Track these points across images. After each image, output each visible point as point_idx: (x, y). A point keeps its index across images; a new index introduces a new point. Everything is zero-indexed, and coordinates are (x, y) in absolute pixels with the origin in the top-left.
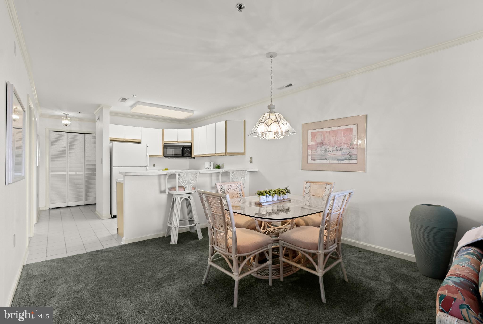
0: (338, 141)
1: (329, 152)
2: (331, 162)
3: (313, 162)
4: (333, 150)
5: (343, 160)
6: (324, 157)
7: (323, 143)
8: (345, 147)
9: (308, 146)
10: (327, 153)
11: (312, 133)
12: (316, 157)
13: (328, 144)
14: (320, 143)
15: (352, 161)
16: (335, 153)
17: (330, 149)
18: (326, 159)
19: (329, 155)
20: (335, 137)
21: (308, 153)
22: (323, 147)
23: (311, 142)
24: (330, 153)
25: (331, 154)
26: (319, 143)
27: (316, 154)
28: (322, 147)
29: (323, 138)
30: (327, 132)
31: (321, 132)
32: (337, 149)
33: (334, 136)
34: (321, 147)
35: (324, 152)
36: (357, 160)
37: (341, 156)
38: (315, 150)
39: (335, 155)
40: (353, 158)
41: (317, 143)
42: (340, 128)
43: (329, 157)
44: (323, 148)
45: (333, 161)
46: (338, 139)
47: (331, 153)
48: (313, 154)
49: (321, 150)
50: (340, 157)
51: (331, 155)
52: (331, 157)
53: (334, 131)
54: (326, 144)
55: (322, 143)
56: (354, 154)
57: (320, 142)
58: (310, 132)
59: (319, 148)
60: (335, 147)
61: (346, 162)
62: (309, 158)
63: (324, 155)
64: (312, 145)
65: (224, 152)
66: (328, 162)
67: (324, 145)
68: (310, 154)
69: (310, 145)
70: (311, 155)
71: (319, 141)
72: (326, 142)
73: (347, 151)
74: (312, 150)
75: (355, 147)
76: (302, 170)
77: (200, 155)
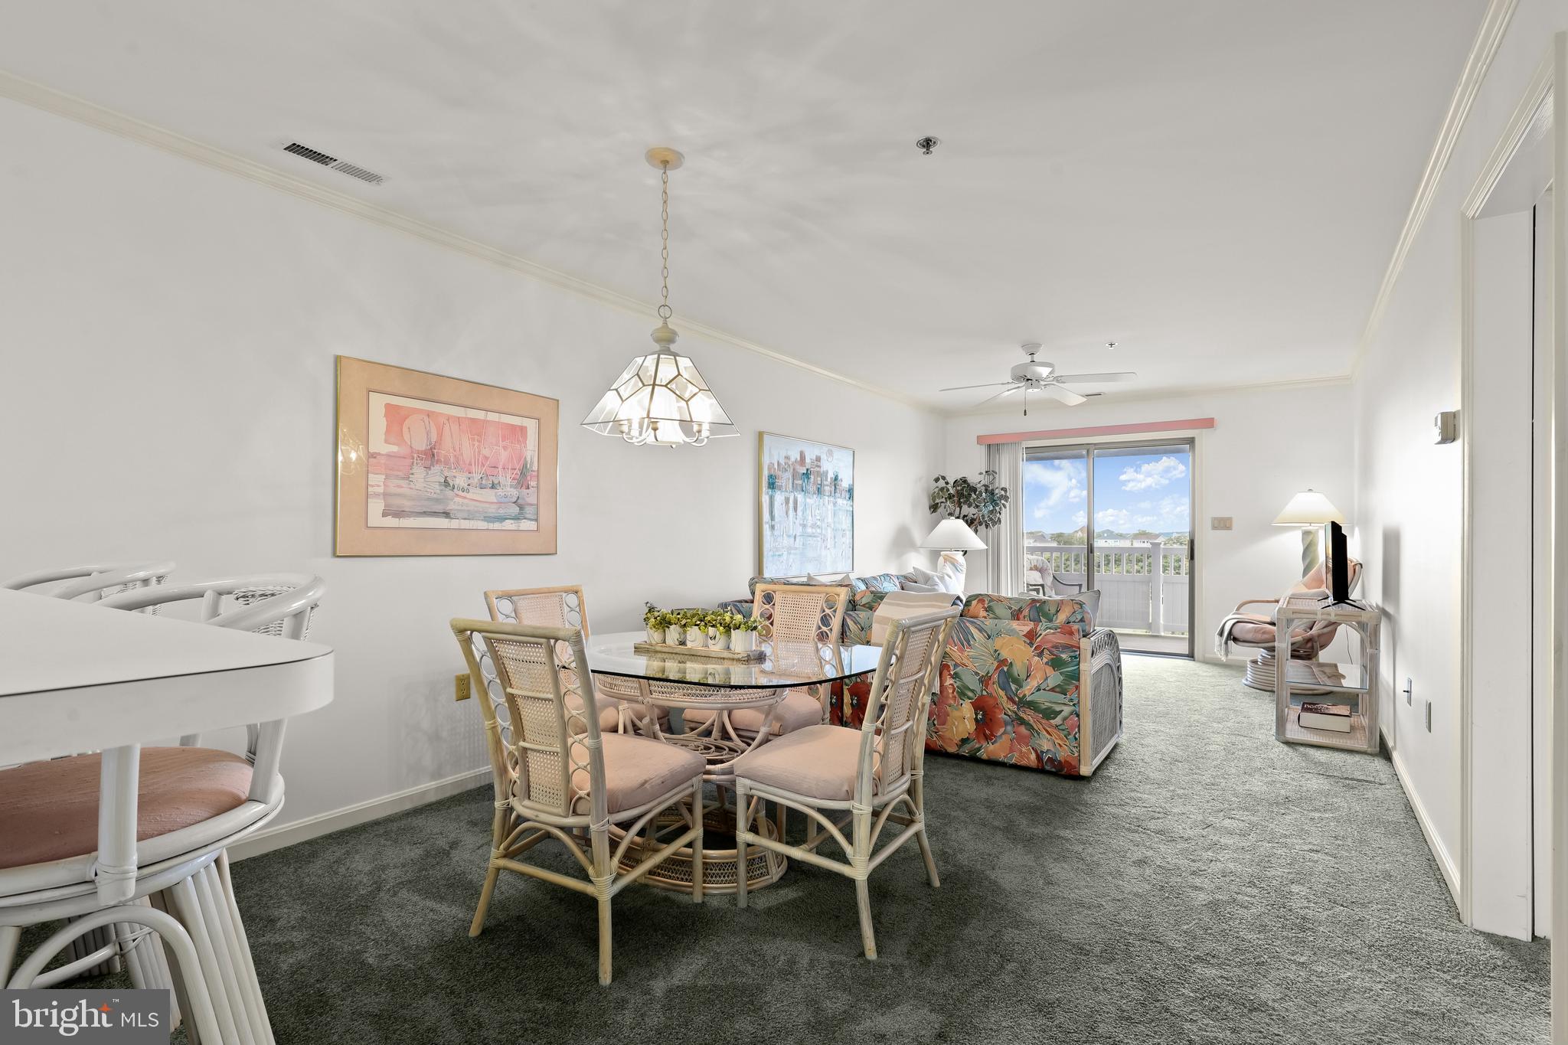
0: (487, 458)
1: (455, 490)
2: (465, 524)
3: (391, 522)
4: (469, 485)
5: (502, 519)
6: (439, 508)
7: (433, 455)
8: (506, 480)
9: (372, 456)
10: (449, 493)
11: (388, 406)
12: (407, 505)
13: (452, 460)
14: (425, 453)
15: (527, 525)
16: (475, 494)
17: (460, 481)
18: (447, 515)
19: (457, 499)
20: (476, 444)
21: (373, 486)
22: (436, 468)
23: (386, 441)
24: (460, 493)
25: (465, 498)
26: (418, 452)
27: (405, 491)
28: (430, 468)
29: (434, 437)
30: (449, 418)
31: (429, 414)
32: (484, 482)
33: (473, 440)
34: (428, 468)
35: (437, 487)
36: (536, 520)
37: (495, 506)
38: (403, 478)
39: (477, 504)
40: (528, 516)
41: (412, 452)
42: (492, 417)
43: (456, 507)
44: (437, 473)
45: (472, 522)
46: (486, 452)
47: (463, 494)
48: (393, 490)
49: (424, 481)
50: (492, 510)
51: (465, 501)
52: (464, 508)
53: (473, 421)
54: (447, 463)
55: (431, 456)
56: (532, 505)
57: (423, 449)
58: (379, 401)
59: (419, 472)
60: (476, 478)
61: (509, 525)
62: (376, 507)
63: (437, 500)
64: (389, 456)
66: (454, 524)
67: (438, 461)
68: (381, 490)
69: (379, 454)
70: (385, 495)
71: (421, 445)
72: (445, 450)
73: (514, 493)
74: (387, 477)
75: (533, 483)
76: (335, 555)
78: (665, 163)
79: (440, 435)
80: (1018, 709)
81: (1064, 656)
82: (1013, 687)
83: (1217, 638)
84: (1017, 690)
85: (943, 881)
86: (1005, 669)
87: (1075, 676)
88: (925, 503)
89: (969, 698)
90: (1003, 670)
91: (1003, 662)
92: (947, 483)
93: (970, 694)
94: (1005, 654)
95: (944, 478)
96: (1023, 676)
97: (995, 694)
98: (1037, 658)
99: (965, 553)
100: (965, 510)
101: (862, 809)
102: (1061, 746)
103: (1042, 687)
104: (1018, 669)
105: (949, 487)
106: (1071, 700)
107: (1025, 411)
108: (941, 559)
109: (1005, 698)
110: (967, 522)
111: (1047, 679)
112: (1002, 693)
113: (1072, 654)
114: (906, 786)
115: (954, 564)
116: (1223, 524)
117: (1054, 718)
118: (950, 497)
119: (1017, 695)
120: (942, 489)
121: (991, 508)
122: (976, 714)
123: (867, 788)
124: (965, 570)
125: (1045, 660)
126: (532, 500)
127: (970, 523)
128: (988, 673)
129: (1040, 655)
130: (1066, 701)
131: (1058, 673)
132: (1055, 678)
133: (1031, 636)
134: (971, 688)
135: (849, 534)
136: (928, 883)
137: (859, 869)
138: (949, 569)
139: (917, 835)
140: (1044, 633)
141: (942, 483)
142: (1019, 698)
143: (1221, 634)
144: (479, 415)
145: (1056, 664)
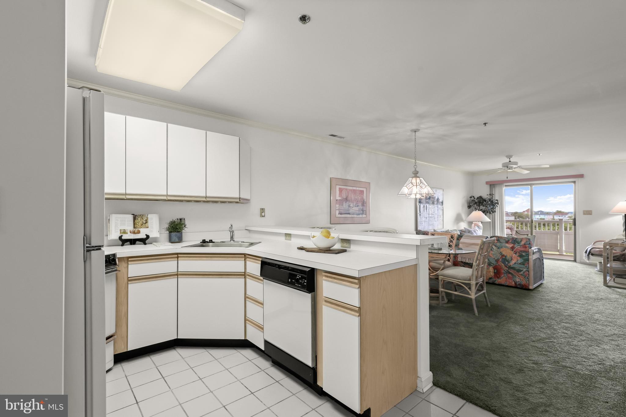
0: (356, 199)
2: (353, 216)
3: (340, 216)
5: (359, 214)
6: (348, 212)
8: (360, 204)
9: (337, 200)
10: (350, 208)
11: (339, 188)
12: (343, 212)
13: (350, 200)
15: (364, 216)
16: (354, 208)
17: (352, 205)
18: (349, 214)
19: (351, 210)
21: (336, 207)
22: (347, 202)
23: (339, 197)
25: (352, 209)
27: (342, 208)
29: (347, 195)
30: (349, 190)
31: (346, 189)
32: (356, 205)
33: (354, 195)
34: (346, 202)
35: (348, 207)
36: (366, 214)
37: (358, 211)
38: (342, 205)
39: (355, 211)
40: (364, 213)
41: (343, 199)
42: (358, 189)
44: (348, 204)
46: (356, 197)
48: (340, 208)
49: (345, 206)
50: (357, 212)
52: (352, 212)
53: (354, 190)
55: (346, 199)
58: (338, 187)
59: (344, 203)
60: (354, 204)
61: (361, 216)
62: (337, 212)
63: (348, 210)
64: (339, 200)
66: (351, 216)
70: (339, 209)
71: (345, 197)
72: (349, 198)
73: (361, 207)
74: (339, 205)
75: (365, 205)
76: (330, 224)
77: (126, 194)
78: (415, 132)
79: (348, 194)
80: (508, 269)
81: (523, 254)
82: (507, 263)
83: (584, 254)
84: (508, 264)
85: (491, 306)
86: (504, 258)
87: (528, 260)
88: (466, 206)
89: (492, 266)
90: (503, 258)
91: (503, 255)
92: (474, 198)
93: (492, 265)
94: (504, 253)
95: (473, 197)
96: (510, 259)
97: (500, 265)
98: (514, 255)
99: (482, 222)
100: (481, 207)
101: (473, 282)
102: (523, 280)
103: (517, 263)
104: (508, 257)
105: (475, 199)
106: (526, 267)
107: (507, 177)
108: (473, 225)
109: (504, 266)
110: (482, 211)
111: (518, 261)
112: (502, 264)
113: (527, 253)
114: (482, 280)
115: (478, 227)
116: (588, 213)
117: (520, 272)
118: (476, 203)
119: (508, 265)
120: (473, 200)
121: (492, 207)
122: (494, 271)
123: (474, 278)
124: (482, 229)
125: (517, 255)
126: (365, 209)
127: (484, 212)
128: (498, 259)
129: (516, 254)
130: (524, 267)
131: (522, 259)
132: (520, 260)
133: (512, 248)
134: (493, 263)
135: (442, 216)
136: (487, 306)
137: (473, 296)
138: (477, 228)
139: (484, 293)
140: (517, 247)
141: (473, 198)
142: (509, 266)
143: (586, 252)
144: (355, 188)
145: (521, 256)
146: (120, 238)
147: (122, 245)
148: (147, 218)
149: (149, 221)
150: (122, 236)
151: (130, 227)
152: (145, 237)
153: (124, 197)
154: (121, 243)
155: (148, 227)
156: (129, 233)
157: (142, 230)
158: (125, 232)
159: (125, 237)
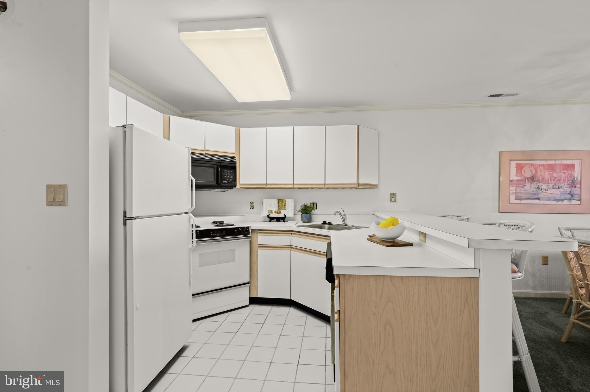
0: (556, 178)
1: (542, 190)
2: (546, 202)
3: (518, 202)
4: (548, 188)
6: (536, 197)
7: (533, 179)
8: (565, 185)
9: (511, 181)
10: (539, 191)
11: (517, 164)
12: (523, 196)
13: (541, 180)
14: (530, 178)
16: (551, 191)
17: (544, 186)
18: (539, 199)
20: (551, 173)
21: (511, 190)
22: (534, 183)
23: (516, 176)
24: (544, 191)
25: (546, 193)
26: (528, 178)
27: (523, 191)
28: (532, 183)
29: (534, 172)
30: (539, 165)
31: (532, 165)
32: (554, 187)
33: (550, 171)
34: (531, 183)
35: (535, 189)
36: (580, 200)
38: (522, 187)
41: (525, 178)
42: (558, 162)
43: (542, 196)
44: (535, 185)
45: (549, 201)
46: (555, 176)
47: (546, 191)
48: (517, 191)
49: (530, 188)
51: (546, 194)
52: (546, 196)
53: (550, 165)
54: (539, 181)
55: (532, 179)
58: (513, 164)
59: (528, 185)
60: (551, 185)
61: (566, 202)
62: (513, 197)
63: (535, 194)
64: (517, 180)
65: (355, 181)
66: (542, 202)
67: (535, 181)
68: (514, 191)
69: (514, 180)
70: (516, 193)
71: (528, 175)
72: (538, 176)
73: (569, 190)
74: (516, 187)
75: (578, 186)
76: (499, 212)
77: (266, 185)
79: (536, 171)
126: (578, 192)
144: (553, 162)
146: (268, 216)
147: (270, 221)
148: (286, 202)
149: (287, 204)
150: (269, 215)
151: (275, 209)
152: (284, 216)
153: (265, 186)
154: (269, 220)
155: (286, 209)
156: (274, 213)
157: (282, 211)
158: (271, 212)
159: (272, 216)
